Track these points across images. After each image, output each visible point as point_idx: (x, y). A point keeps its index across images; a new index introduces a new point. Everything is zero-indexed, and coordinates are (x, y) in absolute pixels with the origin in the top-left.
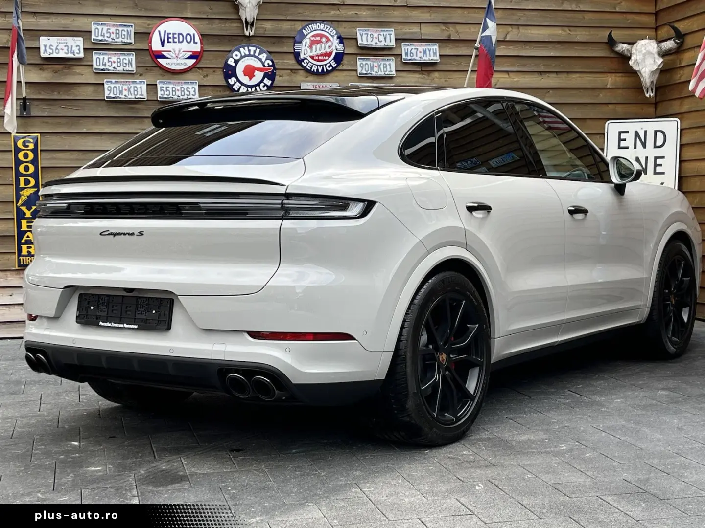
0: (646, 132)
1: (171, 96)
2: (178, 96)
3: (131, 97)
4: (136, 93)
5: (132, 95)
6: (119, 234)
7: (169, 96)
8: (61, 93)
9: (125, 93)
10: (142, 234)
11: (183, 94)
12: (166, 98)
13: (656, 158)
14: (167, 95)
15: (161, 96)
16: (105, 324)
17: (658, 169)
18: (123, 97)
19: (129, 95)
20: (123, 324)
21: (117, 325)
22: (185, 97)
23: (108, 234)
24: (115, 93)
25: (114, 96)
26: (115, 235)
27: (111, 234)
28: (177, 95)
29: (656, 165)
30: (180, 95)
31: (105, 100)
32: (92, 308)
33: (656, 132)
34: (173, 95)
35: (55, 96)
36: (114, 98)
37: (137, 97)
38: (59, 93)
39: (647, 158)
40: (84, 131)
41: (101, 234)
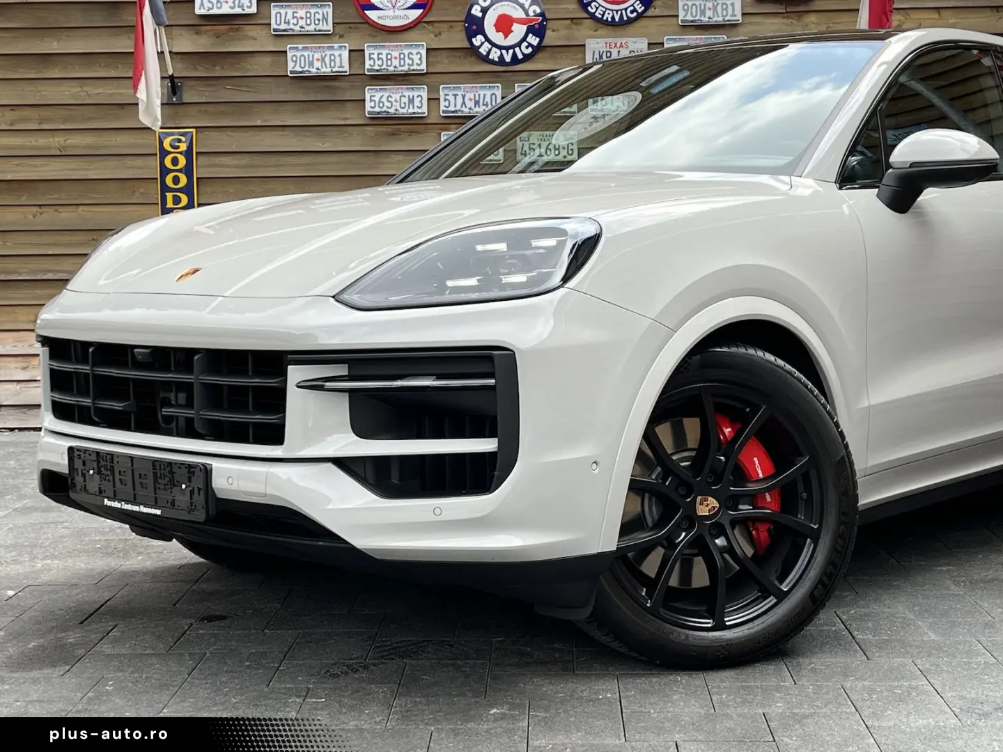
1: (384, 67)
2: (395, 67)
3: (326, 70)
4: (333, 65)
5: (326, 68)
7: (382, 68)
8: (226, 67)
9: (317, 64)
11: (402, 63)
12: (378, 71)
14: (379, 65)
15: (370, 68)
18: (314, 71)
19: (322, 68)
22: (406, 68)
24: (302, 65)
25: (301, 70)
28: (394, 65)
30: (398, 66)
31: (288, 76)
34: (387, 66)
35: (218, 72)
36: (301, 72)
37: (334, 70)
38: (222, 68)
40: (259, 123)
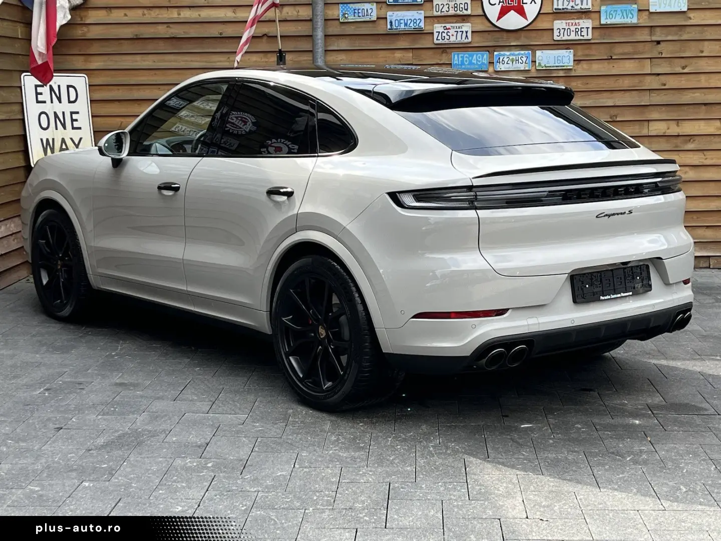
0: (59, 86)
6: (614, 214)
10: (632, 212)
13: (72, 113)
16: (606, 298)
17: (76, 124)
20: (620, 294)
21: (615, 296)
23: (604, 216)
26: (609, 216)
27: (607, 215)
29: (73, 120)
32: (587, 286)
33: (68, 87)
39: (63, 113)
41: (597, 217)
